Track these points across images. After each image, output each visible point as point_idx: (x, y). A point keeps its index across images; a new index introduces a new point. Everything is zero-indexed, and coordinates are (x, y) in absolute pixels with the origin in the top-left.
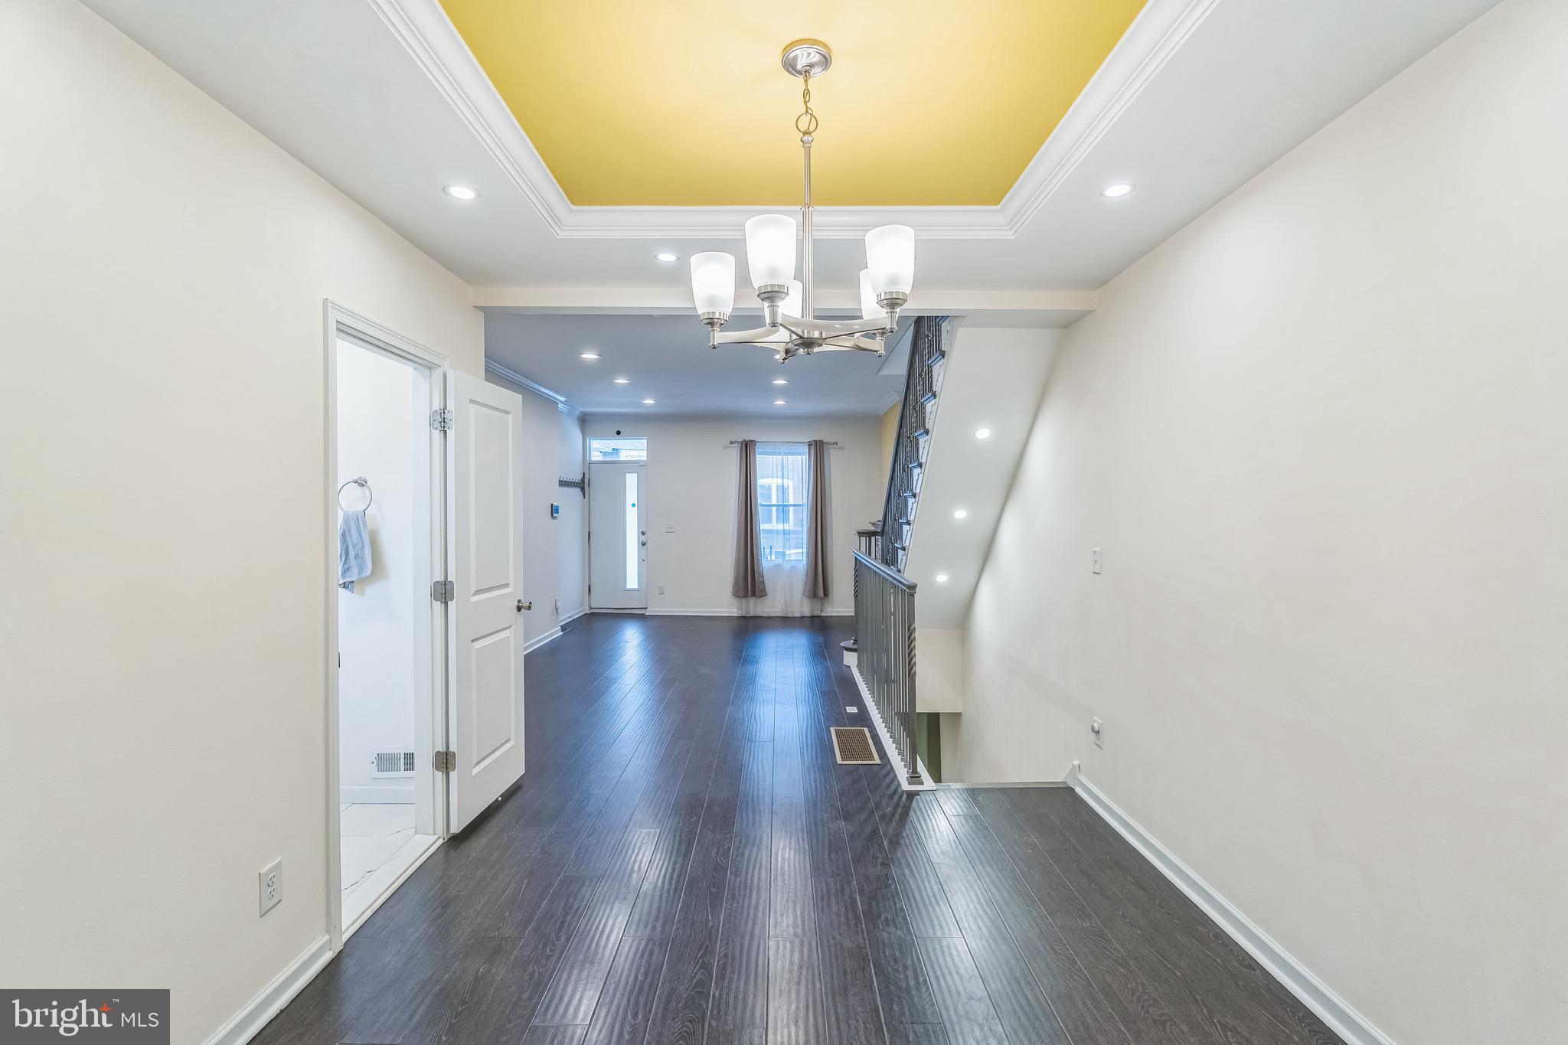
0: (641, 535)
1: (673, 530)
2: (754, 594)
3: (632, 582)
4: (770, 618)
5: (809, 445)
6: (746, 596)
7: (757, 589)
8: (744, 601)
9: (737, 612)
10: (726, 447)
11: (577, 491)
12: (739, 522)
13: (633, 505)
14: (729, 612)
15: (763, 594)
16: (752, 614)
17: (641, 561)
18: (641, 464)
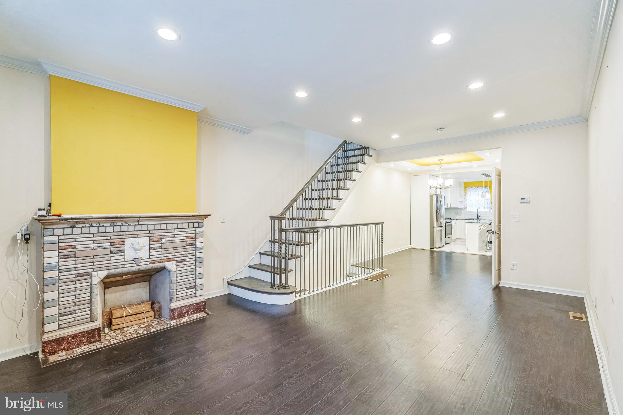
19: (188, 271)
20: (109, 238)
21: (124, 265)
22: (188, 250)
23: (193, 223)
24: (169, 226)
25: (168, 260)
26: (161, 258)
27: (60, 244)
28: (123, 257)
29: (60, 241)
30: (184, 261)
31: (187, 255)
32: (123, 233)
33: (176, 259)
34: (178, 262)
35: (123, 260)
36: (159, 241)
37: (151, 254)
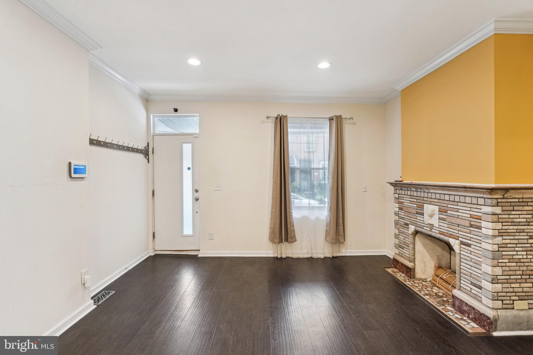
0: (195, 192)
1: (220, 189)
2: (287, 240)
3: (188, 230)
4: (298, 259)
5: (329, 120)
6: (281, 241)
7: (289, 236)
8: (279, 246)
9: (273, 253)
10: (263, 122)
11: (141, 156)
12: (274, 183)
13: (189, 169)
14: (267, 253)
15: (293, 240)
16: (284, 256)
17: (195, 212)
18: (195, 136)
19: (473, 261)
20: (415, 200)
21: (423, 227)
22: (473, 233)
23: (477, 197)
24: (452, 198)
25: (453, 236)
26: (447, 232)
27: (400, 200)
28: (422, 219)
29: (399, 198)
30: (469, 245)
31: (472, 239)
32: (422, 199)
33: (460, 239)
34: (462, 243)
35: (422, 222)
36: (445, 213)
37: (440, 224)
